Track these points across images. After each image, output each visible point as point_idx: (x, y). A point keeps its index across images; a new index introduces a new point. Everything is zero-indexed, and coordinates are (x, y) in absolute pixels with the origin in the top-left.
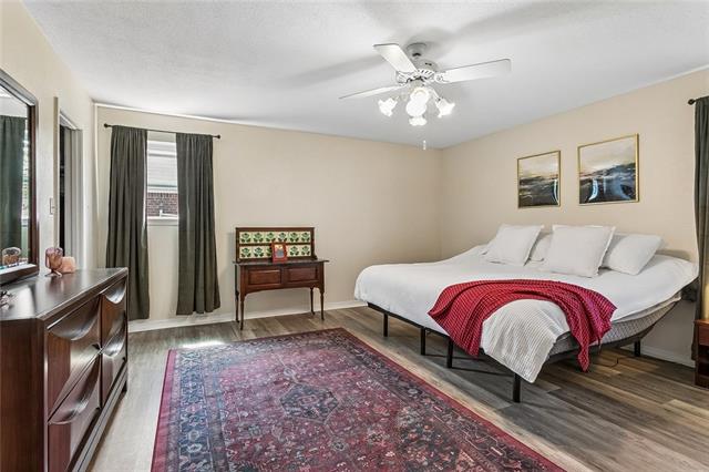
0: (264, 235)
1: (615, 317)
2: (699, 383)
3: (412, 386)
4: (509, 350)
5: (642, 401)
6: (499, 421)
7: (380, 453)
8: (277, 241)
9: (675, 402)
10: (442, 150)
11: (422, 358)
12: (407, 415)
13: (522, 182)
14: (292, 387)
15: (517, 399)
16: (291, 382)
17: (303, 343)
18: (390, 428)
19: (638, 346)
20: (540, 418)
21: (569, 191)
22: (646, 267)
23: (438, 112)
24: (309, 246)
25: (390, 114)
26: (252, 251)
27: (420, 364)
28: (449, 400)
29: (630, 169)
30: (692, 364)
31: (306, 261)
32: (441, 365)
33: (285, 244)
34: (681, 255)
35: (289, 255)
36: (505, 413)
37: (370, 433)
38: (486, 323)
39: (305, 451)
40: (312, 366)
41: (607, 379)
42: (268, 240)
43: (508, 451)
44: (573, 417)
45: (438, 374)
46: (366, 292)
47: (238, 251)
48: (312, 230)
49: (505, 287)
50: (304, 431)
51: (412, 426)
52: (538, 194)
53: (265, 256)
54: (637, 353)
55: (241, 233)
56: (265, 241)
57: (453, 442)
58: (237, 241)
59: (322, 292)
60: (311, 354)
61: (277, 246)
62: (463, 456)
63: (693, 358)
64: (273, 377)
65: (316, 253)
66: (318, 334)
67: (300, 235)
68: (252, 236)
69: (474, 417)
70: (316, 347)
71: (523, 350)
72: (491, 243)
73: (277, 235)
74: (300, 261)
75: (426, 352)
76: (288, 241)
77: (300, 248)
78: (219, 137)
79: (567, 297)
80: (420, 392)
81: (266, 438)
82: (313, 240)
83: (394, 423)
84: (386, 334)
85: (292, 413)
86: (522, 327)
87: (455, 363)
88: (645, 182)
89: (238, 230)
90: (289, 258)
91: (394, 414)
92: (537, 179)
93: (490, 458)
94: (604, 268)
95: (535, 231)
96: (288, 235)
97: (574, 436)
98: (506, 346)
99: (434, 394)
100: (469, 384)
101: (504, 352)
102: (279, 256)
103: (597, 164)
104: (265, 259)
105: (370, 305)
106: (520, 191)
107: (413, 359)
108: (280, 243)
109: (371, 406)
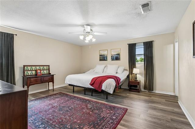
0: (34, 68)
1: (121, 81)
2: (130, 91)
3: (87, 101)
4: (108, 89)
5: (124, 95)
6: (106, 103)
7: (89, 113)
8: (38, 69)
9: (128, 94)
10: (81, 46)
11: (85, 95)
12: (89, 106)
13: (100, 55)
14: (58, 107)
15: (107, 99)
16: (57, 106)
17: (52, 97)
18: (88, 109)
19: (121, 87)
20: (112, 101)
21: (109, 58)
22: (123, 72)
23: (92, 40)
24: (48, 71)
25: (82, 39)
26: (29, 73)
27: (85, 96)
28: (96, 101)
29: (119, 54)
30: (128, 88)
31: (47, 75)
32: (90, 96)
33: (41, 70)
34: (126, 70)
35: (42, 73)
36: (106, 101)
37: (84, 111)
38: (103, 84)
39: (73, 117)
40: (60, 102)
41: (118, 93)
42: (35, 69)
43: (110, 106)
44: (116, 99)
45: (90, 97)
46: (69, 82)
47: (24, 73)
48: (49, 66)
49: (105, 77)
50: (69, 114)
51: (92, 107)
52: (103, 58)
53: (34, 74)
54: (120, 88)
55: (25, 67)
56: (34, 69)
57: (101, 108)
58: (24, 70)
59: (53, 83)
60: (57, 99)
61: (38, 71)
62: (103, 109)
63: (129, 87)
64: (50, 106)
65: (50, 72)
66: (55, 94)
67: (45, 67)
68: (29, 68)
69: (101, 103)
70: (57, 98)
71: (110, 88)
72: (95, 69)
73: (38, 68)
74: (45, 75)
75: (86, 94)
76: (42, 69)
77: (45, 71)
78: (16, 35)
79: (115, 78)
80: (89, 101)
81: (61, 118)
82: (49, 69)
83: (88, 108)
84: (74, 92)
85: (63, 112)
86: (110, 84)
87: (93, 95)
88: (122, 57)
89: (24, 66)
90: (42, 74)
91: (87, 106)
92: (103, 55)
93: (108, 108)
94: (117, 73)
95: (104, 66)
96: (42, 67)
97: (118, 102)
98: (107, 88)
99: (92, 101)
100: (97, 98)
101: (107, 89)
102: (39, 74)
103: (114, 53)
104: (34, 75)
105: (70, 85)
106: (100, 57)
107: (83, 96)
108: (39, 70)
109: (81, 106)
